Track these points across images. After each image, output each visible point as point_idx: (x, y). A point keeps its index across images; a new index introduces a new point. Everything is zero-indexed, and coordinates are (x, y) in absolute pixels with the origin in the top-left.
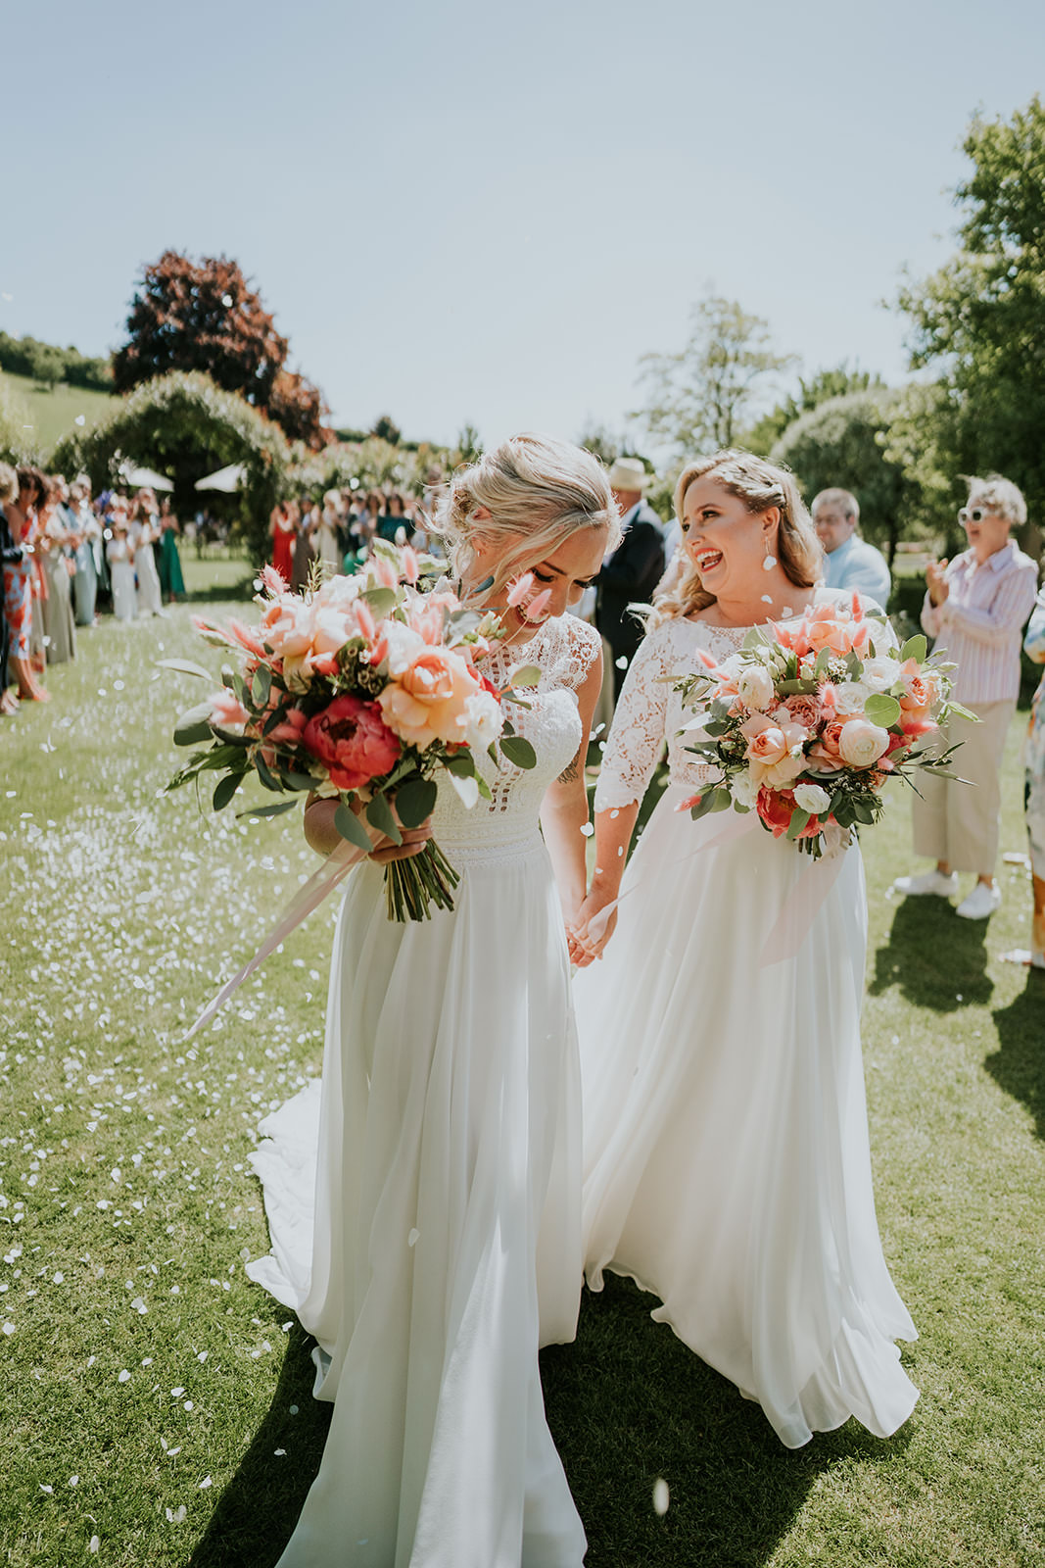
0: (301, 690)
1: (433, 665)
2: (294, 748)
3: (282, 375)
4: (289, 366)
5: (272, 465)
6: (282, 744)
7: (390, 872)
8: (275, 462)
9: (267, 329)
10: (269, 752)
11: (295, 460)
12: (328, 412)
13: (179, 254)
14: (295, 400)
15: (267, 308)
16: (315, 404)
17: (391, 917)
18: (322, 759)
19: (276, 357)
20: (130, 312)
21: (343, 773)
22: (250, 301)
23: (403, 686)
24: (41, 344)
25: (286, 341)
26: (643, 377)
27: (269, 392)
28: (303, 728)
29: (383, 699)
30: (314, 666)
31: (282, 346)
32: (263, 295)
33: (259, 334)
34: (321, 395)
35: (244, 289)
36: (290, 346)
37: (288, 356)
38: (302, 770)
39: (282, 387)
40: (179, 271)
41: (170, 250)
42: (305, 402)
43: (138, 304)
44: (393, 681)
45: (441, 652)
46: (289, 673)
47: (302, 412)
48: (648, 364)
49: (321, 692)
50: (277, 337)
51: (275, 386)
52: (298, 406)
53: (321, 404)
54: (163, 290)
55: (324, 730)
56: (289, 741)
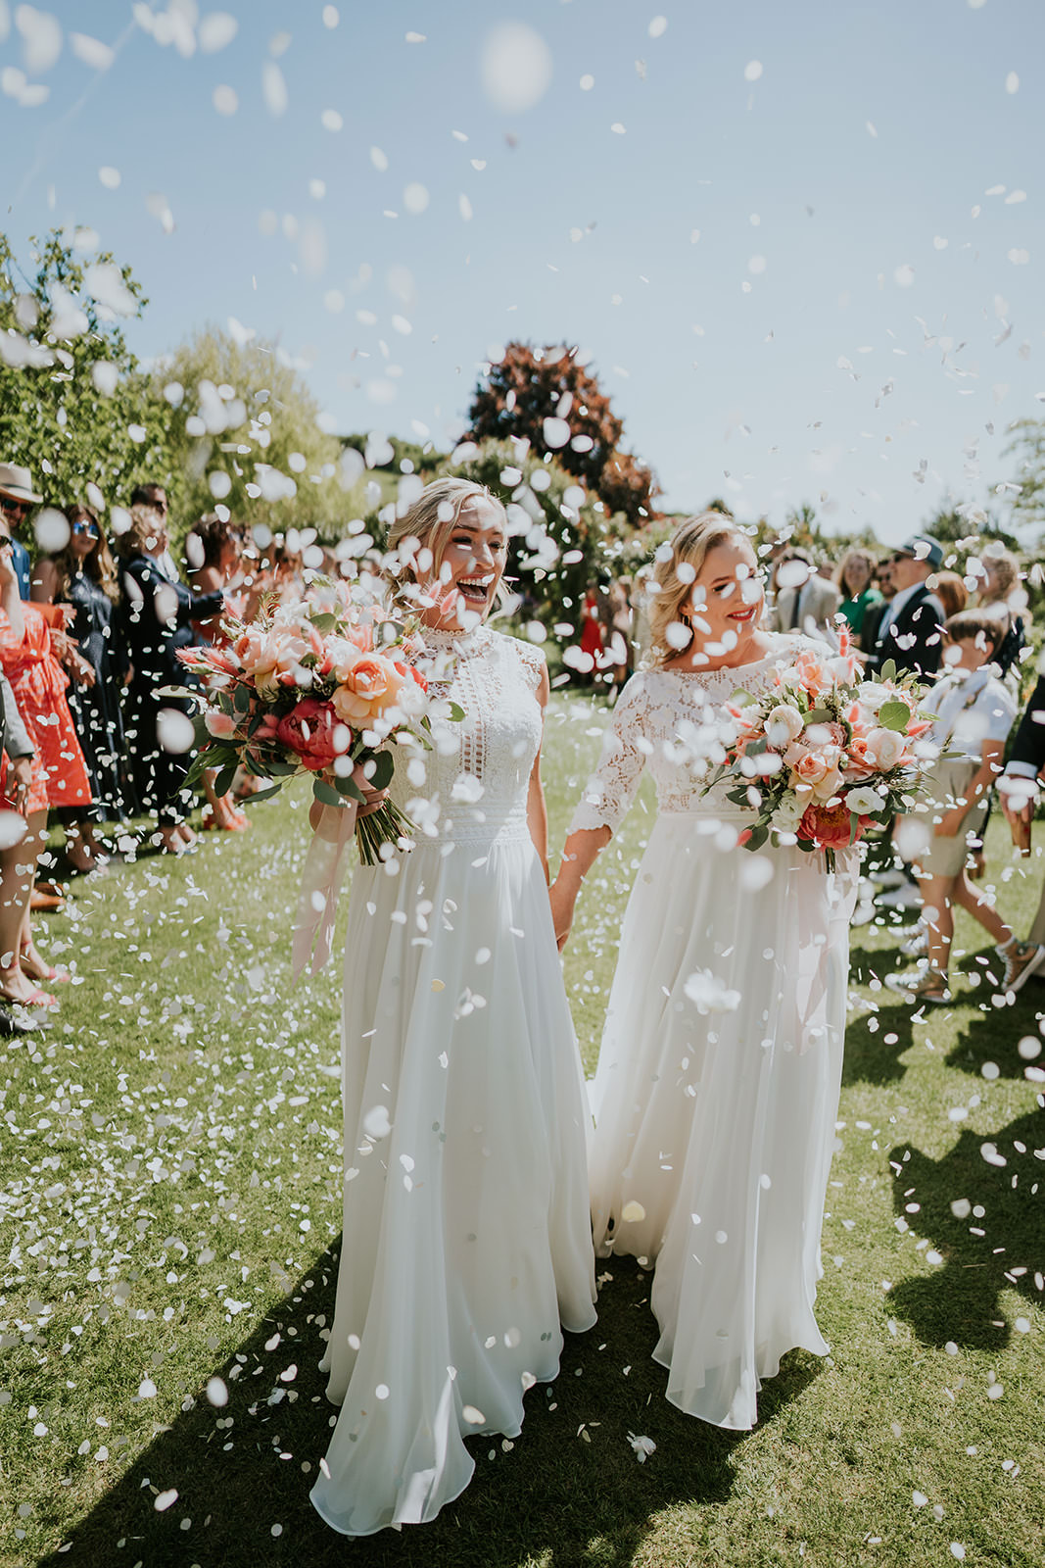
0: (271, 699)
1: (369, 669)
2: (273, 744)
3: (614, 456)
4: (622, 447)
5: (587, 538)
6: (263, 741)
7: (359, 828)
8: (592, 535)
9: (602, 410)
10: (255, 749)
11: (613, 532)
12: (660, 492)
13: (523, 343)
14: (626, 480)
15: (604, 391)
16: (646, 485)
17: (363, 863)
18: (294, 749)
19: (609, 439)
20: (473, 401)
21: (312, 758)
22: (588, 385)
23: (348, 688)
24: (403, 443)
25: (620, 422)
26: (1013, 448)
27: (601, 472)
28: (277, 728)
29: (334, 700)
30: (279, 680)
31: (617, 428)
32: (600, 379)
33: (595, 415)
34: (652, 475)
35: (582, 373)
36: (625, 427)
37: (622, 437)
38: (280, 760)
39: (615, 468)
40: (522, 359)
41: (514, 342)
42: (635, 482)
43: (480, 394)
44: (341, 685)
45: (374, 657)
46: (261, 686)
47: (633, 492)
48: (1020, 433)
49: (287, 698)
50: (612, 417)
51: (607, 467)
52: (628, 488)
53: (652, 485)
54: (506, 381)
55: (293, 727)
56: (268, 739)
